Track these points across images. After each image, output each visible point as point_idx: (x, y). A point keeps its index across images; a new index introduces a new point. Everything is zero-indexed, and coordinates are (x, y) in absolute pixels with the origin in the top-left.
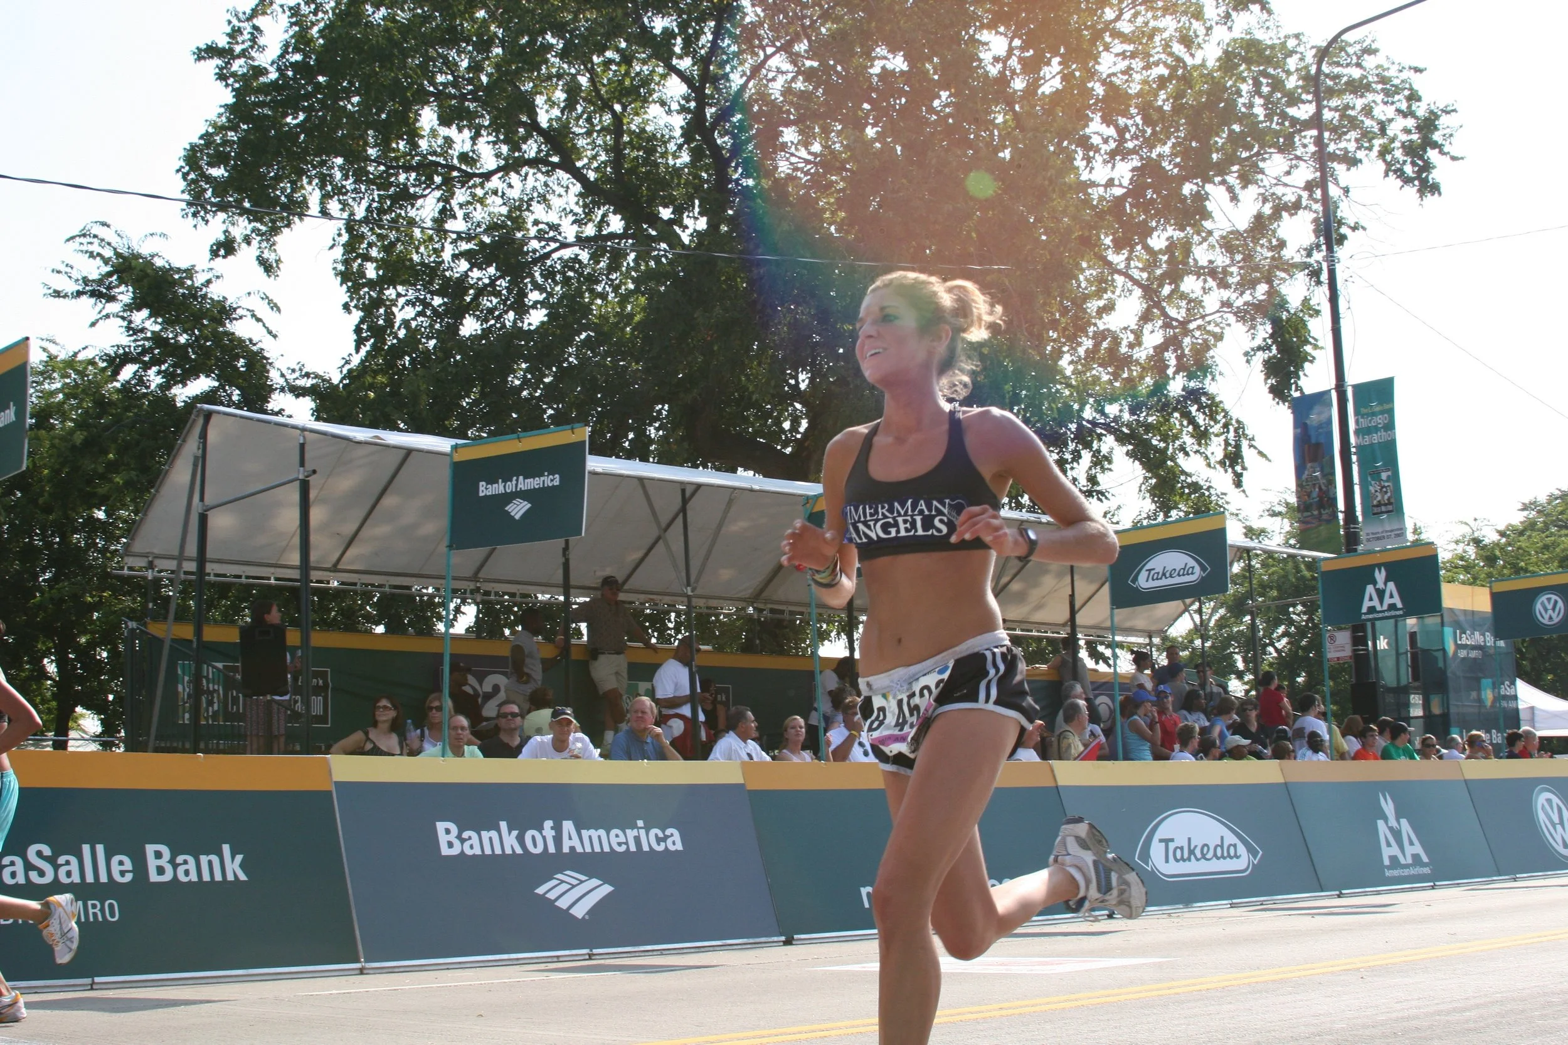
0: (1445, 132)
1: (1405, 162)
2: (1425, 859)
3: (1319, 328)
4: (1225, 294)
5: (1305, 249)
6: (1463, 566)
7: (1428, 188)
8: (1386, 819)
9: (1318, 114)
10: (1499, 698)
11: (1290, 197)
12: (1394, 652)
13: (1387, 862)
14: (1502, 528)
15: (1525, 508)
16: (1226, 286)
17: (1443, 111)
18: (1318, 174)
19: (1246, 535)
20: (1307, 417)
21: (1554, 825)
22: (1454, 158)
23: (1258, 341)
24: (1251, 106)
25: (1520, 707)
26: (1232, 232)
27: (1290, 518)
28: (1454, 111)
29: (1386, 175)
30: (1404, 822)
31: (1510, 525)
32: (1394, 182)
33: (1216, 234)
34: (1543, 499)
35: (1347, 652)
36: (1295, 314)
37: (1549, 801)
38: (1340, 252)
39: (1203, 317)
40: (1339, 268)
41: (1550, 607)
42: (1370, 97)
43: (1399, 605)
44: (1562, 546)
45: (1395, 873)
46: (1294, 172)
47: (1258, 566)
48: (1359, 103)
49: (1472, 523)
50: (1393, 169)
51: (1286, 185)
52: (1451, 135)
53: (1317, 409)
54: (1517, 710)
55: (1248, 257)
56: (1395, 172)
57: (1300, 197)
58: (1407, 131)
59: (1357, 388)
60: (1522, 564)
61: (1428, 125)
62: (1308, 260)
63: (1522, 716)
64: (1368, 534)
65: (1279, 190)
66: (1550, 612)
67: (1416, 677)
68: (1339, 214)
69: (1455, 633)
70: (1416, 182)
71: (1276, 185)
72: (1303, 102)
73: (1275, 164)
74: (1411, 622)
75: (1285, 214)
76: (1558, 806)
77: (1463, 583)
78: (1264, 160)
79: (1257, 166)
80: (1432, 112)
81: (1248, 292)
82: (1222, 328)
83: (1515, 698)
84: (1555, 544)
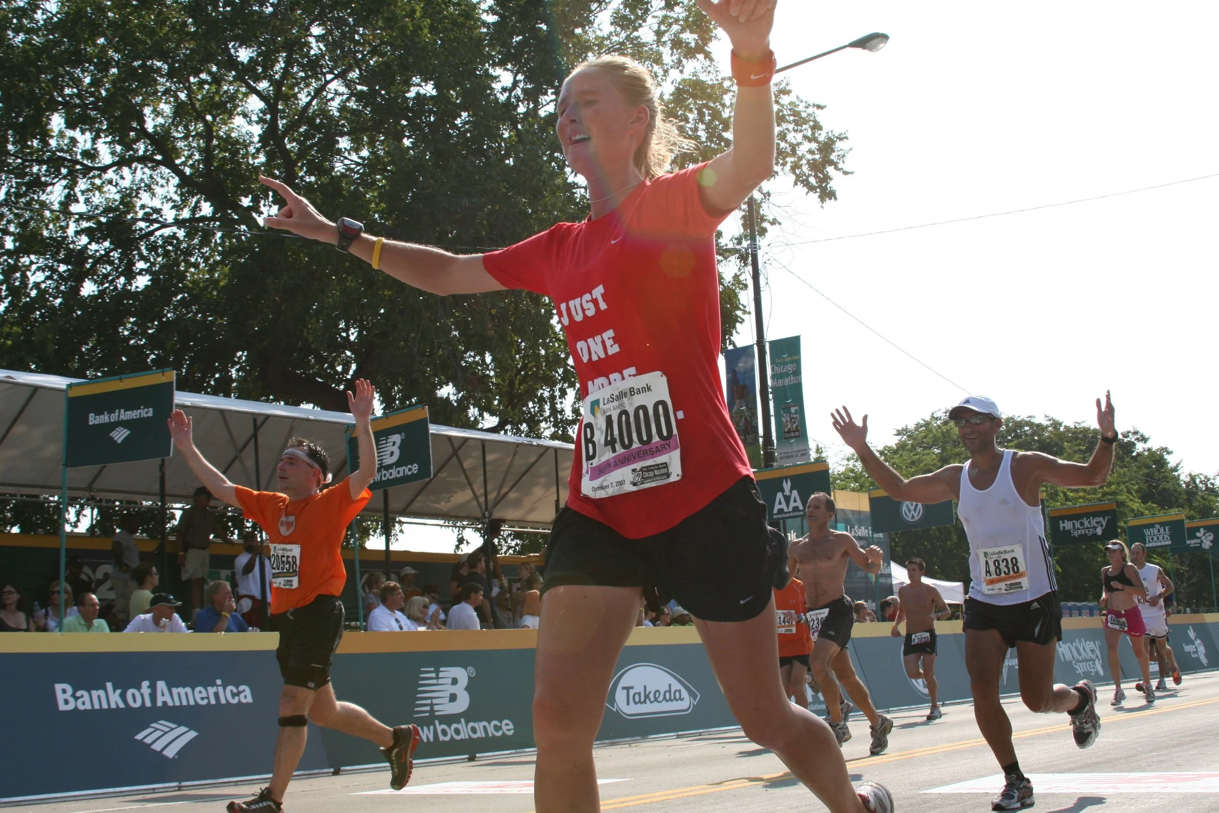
0: (839, 153)
1: (809, 175)
2: (822, 699)
3: (746, 297)
5: (736, 239)
6: (853, 477)
7: (827, 194)
14: (881, 448)
15: (899, 433)
17: (837, 138)
20: (737, 363)
22: (846, 173)
24: (696, 130)
25: (893, 582)
28: (846, 138)
29: (796, 184)
31: (887, 446)
32: (801, 189)
34: (911, 426)
36: (728, 287)
38: (762, 242)
40: (760, 254)
41: (912, 508)
42: (785, 126)
43: (801, 508)
44: (924, 462)
50: (802, 180)
52: (844, 156)
53: (743, 359)
54: (891, 585)
56: (802, 182)
58: (811, 152)
59: (773, 343)
61: (827, 147)
62: (738, 247)
64: (781, 454)
66: (913, 512)
68: (762, 212)
70: (818, 190)
77: (853, 490)
80: (829, 138)
83: (890, 576)
84: (920, 461)
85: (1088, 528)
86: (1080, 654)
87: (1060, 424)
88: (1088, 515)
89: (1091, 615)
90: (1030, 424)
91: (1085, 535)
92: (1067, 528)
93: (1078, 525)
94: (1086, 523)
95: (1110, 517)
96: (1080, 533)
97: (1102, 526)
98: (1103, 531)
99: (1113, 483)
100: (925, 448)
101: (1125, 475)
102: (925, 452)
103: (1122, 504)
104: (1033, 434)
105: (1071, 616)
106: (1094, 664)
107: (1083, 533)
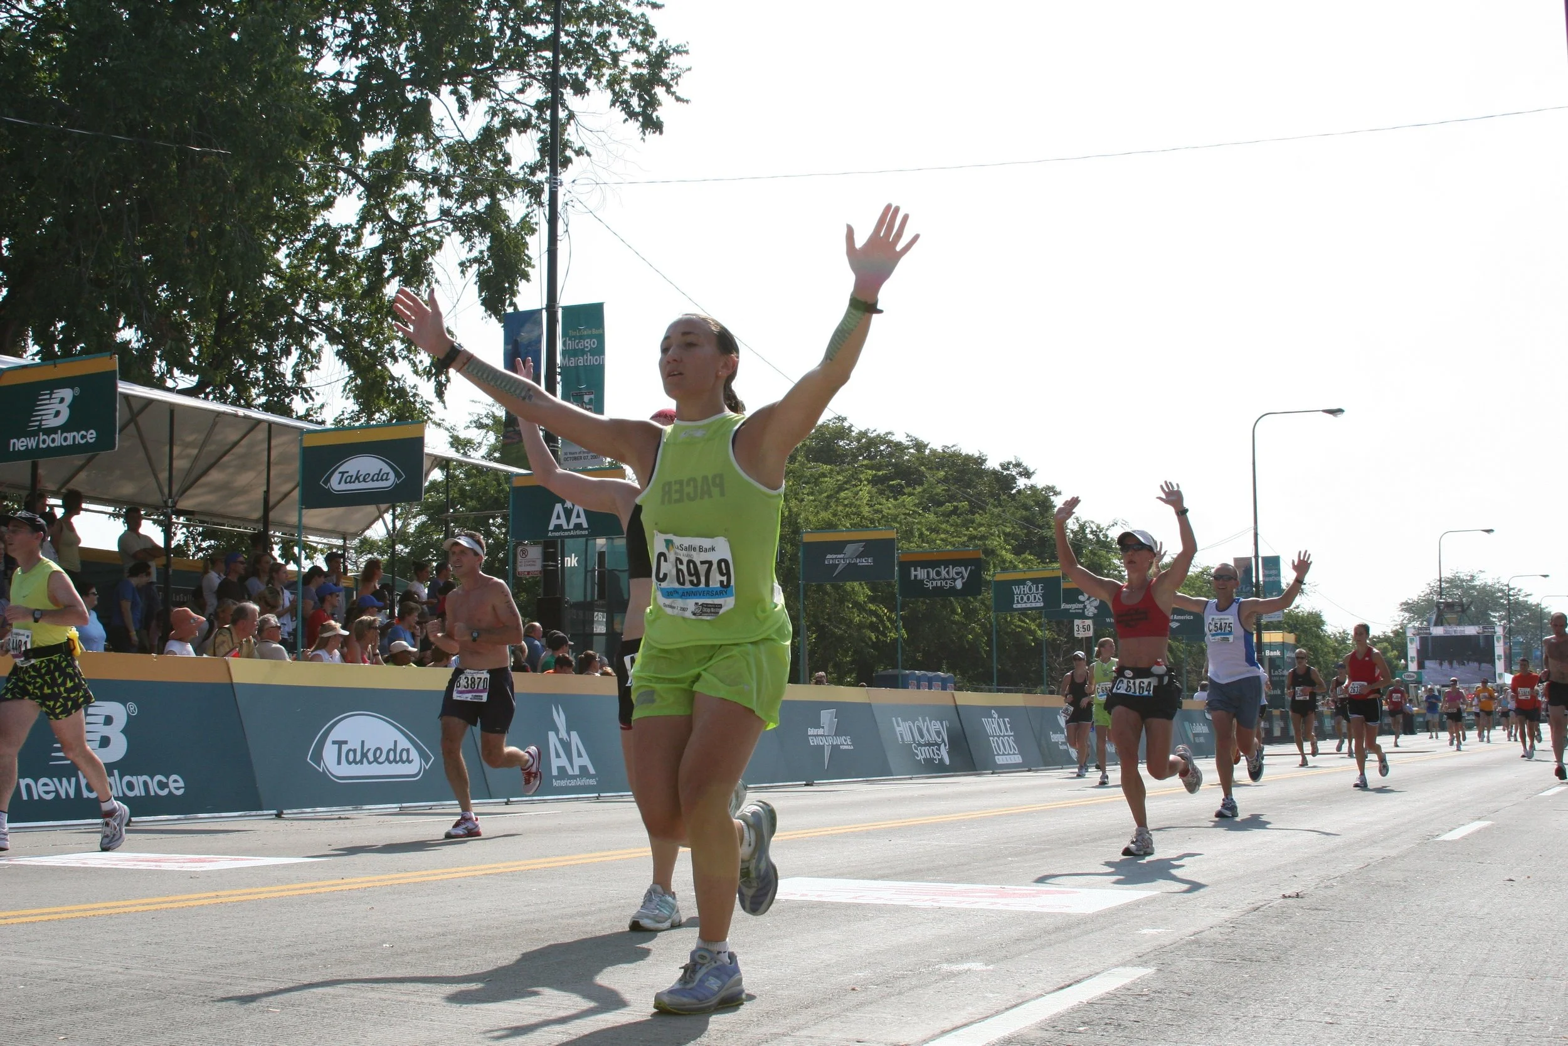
0: (674, 71)
1: (632, 95)
2: (592, 771)
4: (447, 203)
5: (530, 167)
7: (652, 124)
8: (557, 732)
9: (555, 36)
11: (521, 115)
12: (582, 570)
13: (555, 772)
16: (449, 196)
17: (674, 50)
18: (550, 95)
19: (452, 445)
20: (518, 333)
22: (678, 99)
23: (475, 253)
24: (486, 18)
26: (459, 142)
27: (496, 432)
28: (687, 52)
29: (613, 104)
30: (574, 734)
32: (618, 113)
33: (444, 142)
35: (538, 567)
36: (514, 229)
38: (565, 176)
39: (424, 224)
40: (561, 191)
42: (606, 27)
43: (585, 525)
45: (563, 783)
46: (529, 91)
47: (462, 476)
48: (595, 30)
50: (618, 99)
51: (517, 102)
52: (679, 76)
53: (528, 327)
55: (473, 169)
56: (622, 103)
57: (530, 115)
58: (637, 64)
59: (566, 309)
61: (658, 61)
62: (531, 178)
64: (566, 454)
65: (511, 106)
67: (601, 595)
68: (566, 137)
70: (640, 118)
71: (507, 100)
72: (542, 22)
73: (509, 82)
74: (601, 542)
75: (514, 131)
78: (499, 74)
79: (492, 80)
80: (663, 50)
81: (469, 204)
82: (442, 237)
85: (945, 579)
86: (922, 736)
87: (925, 446)
88: (947, 563)
89: (944, 688)
90: (889, 443)
91: (941, 587)
92: (919, 578)
93: (933, 574)
94: (944, 573)
95: (973, 568)
96: (935, 584)
97: (963, 577)
98: (964, 584)
99: (983, 525)
101: (999, 516)
103: (991, 552)
104: (891, 455)
105: (918, 688)
106: (939, 750)
107: (939, 585)
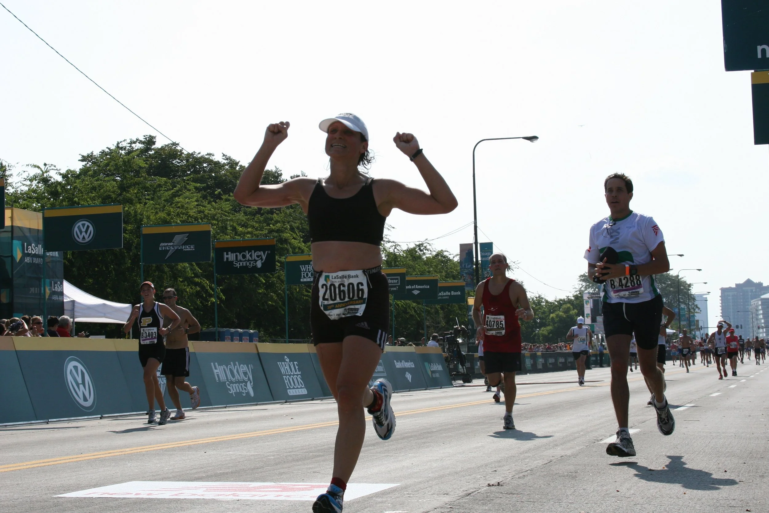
6: (36, 198)
10: (54, 293)
14: (63, 171)
15: (84, 159)
21: (78, 385)
25: (65, 300)
31: (70, 170)
34: (97, 153)
37: (76, 368)
41: (84, 230)
49: (43, 167)
54: (63, 302)
60: (76, 199)
63: (66, 307)
66: (84, 234)
69: (23, 245)
76: (82, 371)
77: (35, 210)
83: (62, 294)
84: (101, 186)
85: (249, 260)
86: (233, 376)
87: (237, 164)
88: (250, 249)
89: (251, 340)
90: (210, 162)
91: (247, 266)
92: (230, 260)
93: (240, 257)
94: (248, 256)
95: (269, 252)
96: (241, 264)
97: (262, 259)
98: (263, 264)
99: (279, 222)
100: (108, 175)
101: (290, 215)
102: (107, 179)
103: (286, 241)
104: (211, 171)
105: (232, 340)
106: (246, 386)
107: (245, 265)
